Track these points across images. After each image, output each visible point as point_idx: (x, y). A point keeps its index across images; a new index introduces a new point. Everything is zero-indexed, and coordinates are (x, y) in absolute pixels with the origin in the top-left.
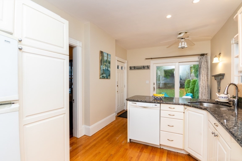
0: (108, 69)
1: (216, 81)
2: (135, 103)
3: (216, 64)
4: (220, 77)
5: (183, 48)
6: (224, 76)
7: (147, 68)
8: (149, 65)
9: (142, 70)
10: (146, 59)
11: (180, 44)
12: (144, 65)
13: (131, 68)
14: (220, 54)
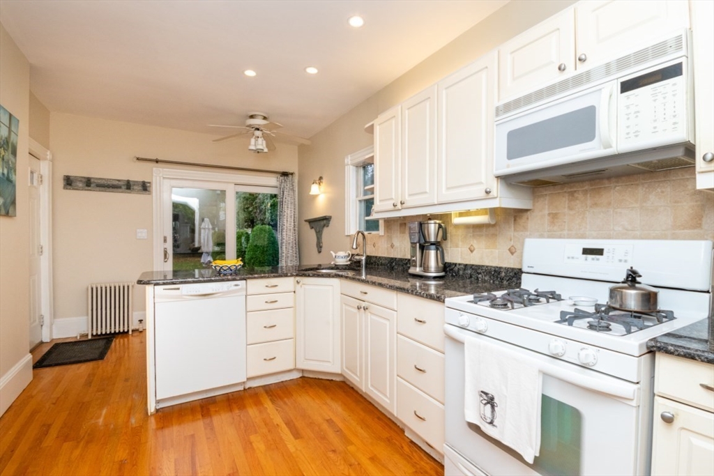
0: (10, 175)
1: (313, 230)
2: (173, 289)
3: (315, 197)
4: (322, 223)
5: (258, 152)
6: (329, 221)
7: (141, 188)
8: (149, 181)
9: (122, 192)
10: (138, 159)
11: (253, 141)
12: (131, 179)
13: (69, 182)
14: (321, 178)
